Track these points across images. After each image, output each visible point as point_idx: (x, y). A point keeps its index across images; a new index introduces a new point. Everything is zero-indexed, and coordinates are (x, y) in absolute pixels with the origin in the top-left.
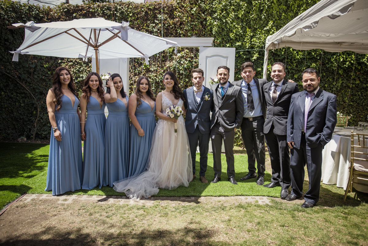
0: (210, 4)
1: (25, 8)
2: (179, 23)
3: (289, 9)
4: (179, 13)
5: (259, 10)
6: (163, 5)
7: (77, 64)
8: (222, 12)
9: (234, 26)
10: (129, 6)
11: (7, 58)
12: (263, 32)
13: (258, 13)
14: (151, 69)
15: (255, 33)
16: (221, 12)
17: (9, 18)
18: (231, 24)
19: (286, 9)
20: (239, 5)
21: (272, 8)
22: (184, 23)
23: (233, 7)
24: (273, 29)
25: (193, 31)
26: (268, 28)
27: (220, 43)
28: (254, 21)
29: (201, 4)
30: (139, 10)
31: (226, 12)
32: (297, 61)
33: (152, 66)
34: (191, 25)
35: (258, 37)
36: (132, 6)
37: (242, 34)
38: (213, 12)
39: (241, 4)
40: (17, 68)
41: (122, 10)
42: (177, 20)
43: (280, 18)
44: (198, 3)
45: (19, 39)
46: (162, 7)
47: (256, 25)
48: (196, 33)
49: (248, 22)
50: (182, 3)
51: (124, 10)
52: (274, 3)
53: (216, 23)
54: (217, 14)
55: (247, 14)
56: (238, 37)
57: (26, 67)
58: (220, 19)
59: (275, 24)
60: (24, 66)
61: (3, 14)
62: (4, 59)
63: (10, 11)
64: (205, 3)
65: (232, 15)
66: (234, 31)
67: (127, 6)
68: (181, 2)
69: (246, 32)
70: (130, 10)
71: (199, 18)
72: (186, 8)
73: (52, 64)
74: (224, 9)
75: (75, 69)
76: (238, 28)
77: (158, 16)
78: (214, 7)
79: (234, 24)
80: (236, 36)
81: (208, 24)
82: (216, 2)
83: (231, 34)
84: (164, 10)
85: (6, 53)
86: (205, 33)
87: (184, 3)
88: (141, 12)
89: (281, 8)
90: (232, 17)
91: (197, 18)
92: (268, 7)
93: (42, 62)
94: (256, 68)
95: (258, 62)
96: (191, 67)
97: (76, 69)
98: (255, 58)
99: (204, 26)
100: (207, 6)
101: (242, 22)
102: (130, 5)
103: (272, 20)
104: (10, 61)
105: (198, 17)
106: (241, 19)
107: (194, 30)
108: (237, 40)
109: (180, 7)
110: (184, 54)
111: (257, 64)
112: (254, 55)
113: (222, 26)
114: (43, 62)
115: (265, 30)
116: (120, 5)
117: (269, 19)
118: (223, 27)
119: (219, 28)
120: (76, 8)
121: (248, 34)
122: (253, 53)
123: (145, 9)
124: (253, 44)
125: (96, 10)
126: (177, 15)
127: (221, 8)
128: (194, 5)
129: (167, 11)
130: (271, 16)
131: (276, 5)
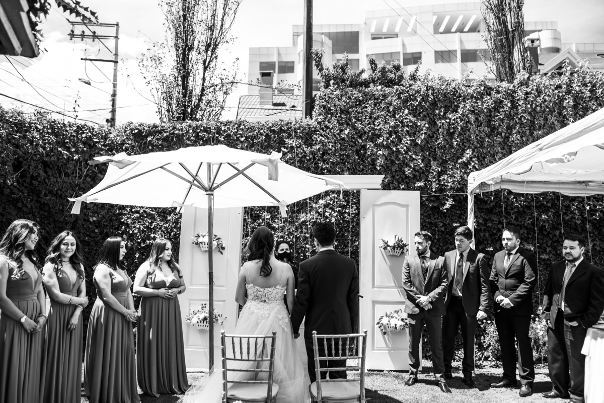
0: (369, 124)
1: (71, 129)
2: (321, 152)
3: (494, 132)
4: (321, 138)
5: (447, 133)
6: (295, 125)
7: (146, 217)
8: (391, 136)
9: (411, 156)
10: (239, 126)
11: (30, 206)
12: (458, 166)
13: (447, 138)
14: (274, 225)
15: (444, 167)
16: (388, 136)
17: (45, 144)
18: (405, 154)
19: (489, 132)
20: (417, 126)
21: (469, 130)
22: (330, 152)
23: (407, 129)
24: (473, 161)
25: (344, 164)
26: (464, 159)
27: (389, 184)
28: (441, 149)
29: (356, 125)
30: (256, 132)
31: (396, 137)
32: (516, 210)
33: (276, 220)
34: (341, 155)
35: (450, 173)
36: (245, 127)
37: (423, 170)
38: (375, 137)
39: (419, 124)
40: (44, 223)
41: (229, 132)
42: (318, 148)
43: (483, 145)
44: (352, 123)
45: (55, 176)
46: (293, 128)
47: (444, 155)
48: (348, 167)
49: (432, 151)
50: (326, 123)
51: (232, 132)
52: (471, 124)
53: (381, 152)
54: (382, 138)
55: (430, 139)
56: (417, 174)
57: (60, 221)
58: (388, 147)
59: (474, 153)
60: (57, 219)
61: (37, 138)
62: (25, 209)
63: (48, 132)
64: (362, 122)
65: (407, 140)
66: (412, 165)
67: (236, 126)
68: (324, 121)
69: (431, 167)
70: (241, 133)
71: (354, 145)
72: (332, 130)
73: (104, 217)
74: (394, 131)
75: (142, 225)
76: (417, 160)
77: (287, 141)
78: (377, 129)
79: (410, 154)
80: (414, 172)
81: (369, 153)
82: (380, 120)
83: (406, 169)
84: (296, 132)
85: (29, 198)
86: (364, 168)
87: (328, 122)
88: (259, 136)
89: (481, 130)
90: (407, 143)
91: (349, 145)
92: (462, 128)
93: (87, 213)
94: (450, 223)
95: (453, 213)
96: (342, 222)
97: (145, 224)
98: (448, 206)
99: (362, 157)
100: (366, 127)
101: (422, 151)
102: (241, 124)
103: (469, 147)
104: (34, 211)
105: (351, 143)
106: (421, 146)
107: (346, 163)
108: (416, 178)
109: (322, 129)
110: (329, 201)
111: (450, 216)
112: (446, 202)
113: (391, 157)
114: (89, 213)
115: (459, 163)
116: (226, 125)
117: (465, 146)
118: (393, 158)
119: (386, 159)
120: (152, 129)
121: (433, 170)
122: (444, 198)
123: (265, 130)
124: (443, 185)
125: (185, 131)
126: (317, 141)
127: (388, 130)
128: (345, 126)
129: (301, 135)
130: (468, 141)
131: (474, 126)
